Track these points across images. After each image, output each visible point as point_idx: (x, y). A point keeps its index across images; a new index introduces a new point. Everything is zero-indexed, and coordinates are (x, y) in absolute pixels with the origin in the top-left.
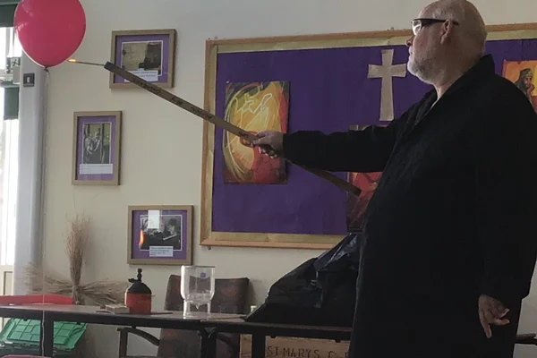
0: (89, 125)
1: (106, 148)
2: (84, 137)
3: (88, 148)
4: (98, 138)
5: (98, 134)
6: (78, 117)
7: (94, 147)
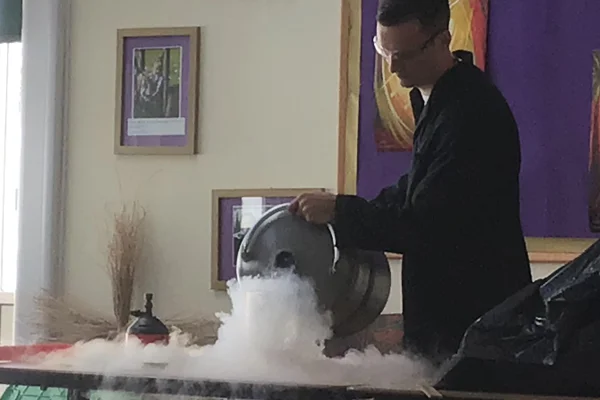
0: (143, 51)
1: (174, 90)
2: (134, 71)
3: (142, 90)
4: (160, 74)
5: (160, 68)
6: (125, 38)
7: (153, 89)
